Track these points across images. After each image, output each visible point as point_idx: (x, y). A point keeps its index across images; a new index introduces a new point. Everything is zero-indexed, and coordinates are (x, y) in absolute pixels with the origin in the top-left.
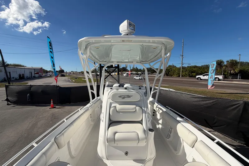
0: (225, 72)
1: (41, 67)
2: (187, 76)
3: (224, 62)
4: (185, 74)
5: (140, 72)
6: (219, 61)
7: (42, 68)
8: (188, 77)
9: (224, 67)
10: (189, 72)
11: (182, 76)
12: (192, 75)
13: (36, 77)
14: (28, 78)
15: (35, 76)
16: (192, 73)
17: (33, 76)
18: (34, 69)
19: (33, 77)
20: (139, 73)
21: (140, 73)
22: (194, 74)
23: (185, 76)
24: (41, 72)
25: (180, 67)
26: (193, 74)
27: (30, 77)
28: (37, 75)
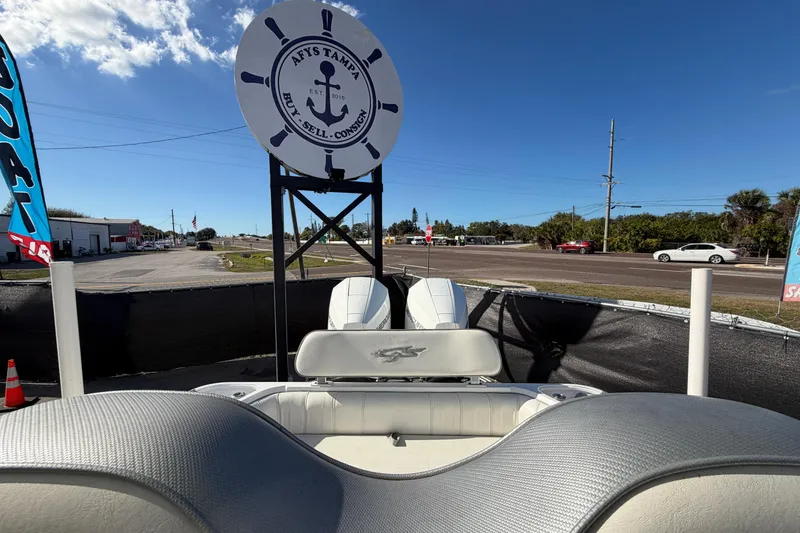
0: (775, 233)
1: (135, 219)
2: (627, 249)
3: (767, 199)
4: (621, 241)
5: (459, 234)
6: (747, 193)
7: (138, 221)
8: (630, 252)
9: (768, 218)
10: (635, 235)
11: (610, 249)
12: (647, 245)
13: (115, 253)
14: (84, 255)
15: (110, 249)
16: (645, 238)
17: (105, 249)
18: (109, 225)
19: (102, 252)
20: (457, 238)
21: (462, 237)
22: (654, 242)
23: (619, 248)
24: (133, 236)
25: (603, 219)
26: (648, 240)
27: (91, 251)
28: (118, 246)
